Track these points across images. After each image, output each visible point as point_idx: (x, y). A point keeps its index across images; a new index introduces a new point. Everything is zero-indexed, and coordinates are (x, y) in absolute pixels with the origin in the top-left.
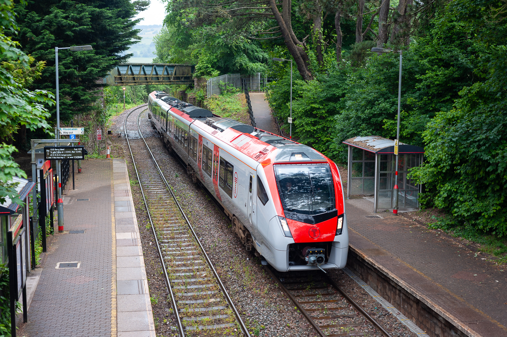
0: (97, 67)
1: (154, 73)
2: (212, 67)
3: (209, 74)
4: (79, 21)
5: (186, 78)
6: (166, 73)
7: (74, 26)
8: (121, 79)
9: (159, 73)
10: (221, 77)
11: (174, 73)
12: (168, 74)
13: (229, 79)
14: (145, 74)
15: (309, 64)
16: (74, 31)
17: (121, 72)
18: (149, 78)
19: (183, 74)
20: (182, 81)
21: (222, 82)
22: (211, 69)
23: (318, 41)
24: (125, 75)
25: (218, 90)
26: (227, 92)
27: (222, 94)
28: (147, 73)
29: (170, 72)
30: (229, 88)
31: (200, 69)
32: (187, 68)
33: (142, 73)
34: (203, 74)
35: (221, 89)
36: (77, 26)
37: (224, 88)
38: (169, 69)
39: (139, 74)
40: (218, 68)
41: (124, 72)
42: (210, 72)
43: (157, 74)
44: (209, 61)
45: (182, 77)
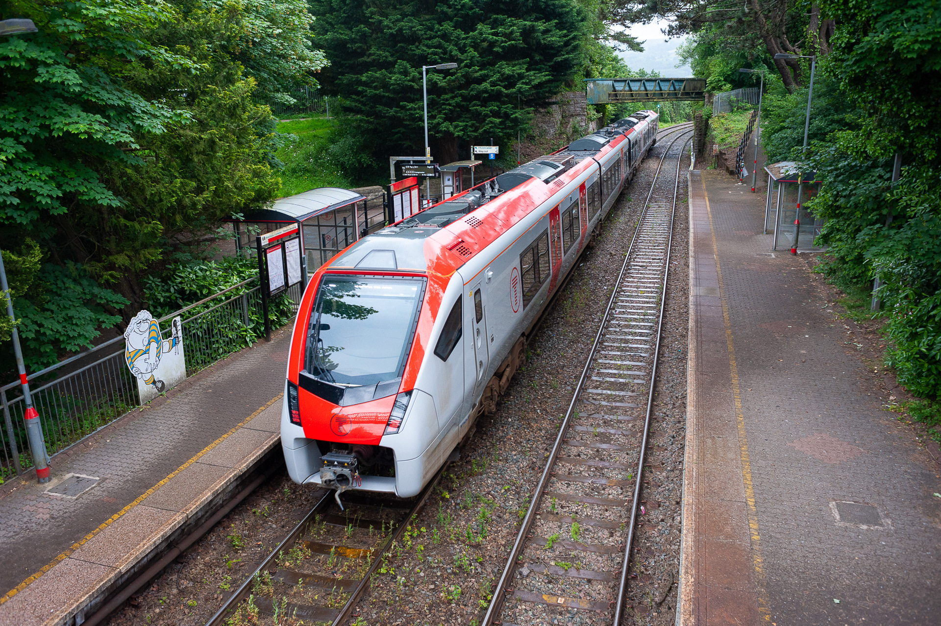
0: (526, 84)
1: (658, 88)
2: (725, 80)
3: (720, 88)
4: (509, 36)
5: (697, 93)
6: (672, 88)
7: (502, 42)
8: (616, 95)
9: (663, 88)
10: (733, 92)
11: (682, 88)
12: (675, 90)
13: (743, 94)
14: (646, 90)
15: (800, 75)
16: (503, 47)
17: (617, 88)
18: (651, 94)
19: (694, 90)
20: (692, 98)
21: (733, 98)
22: (723, 83)
23: (811, 46)
24: (621, 91)
25: (728, 107)
26: (737, 109)
27: (732, 111)
28: (648, 88)
29: (677, 88)
30: (741, 104)
31: (711, 83)
32: (700, 82)
33: (643, 88)
34: (714, 89)
35: (732, 106)
36: (506, 42)
37: (734, 104)
38: (676, 84)
39: (639, 90)
40: (732, 82)
41: (621, 88)
42: (721, 86)
43: (661, 90)
44: (722, 73)
45: (692, 93)
